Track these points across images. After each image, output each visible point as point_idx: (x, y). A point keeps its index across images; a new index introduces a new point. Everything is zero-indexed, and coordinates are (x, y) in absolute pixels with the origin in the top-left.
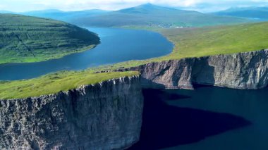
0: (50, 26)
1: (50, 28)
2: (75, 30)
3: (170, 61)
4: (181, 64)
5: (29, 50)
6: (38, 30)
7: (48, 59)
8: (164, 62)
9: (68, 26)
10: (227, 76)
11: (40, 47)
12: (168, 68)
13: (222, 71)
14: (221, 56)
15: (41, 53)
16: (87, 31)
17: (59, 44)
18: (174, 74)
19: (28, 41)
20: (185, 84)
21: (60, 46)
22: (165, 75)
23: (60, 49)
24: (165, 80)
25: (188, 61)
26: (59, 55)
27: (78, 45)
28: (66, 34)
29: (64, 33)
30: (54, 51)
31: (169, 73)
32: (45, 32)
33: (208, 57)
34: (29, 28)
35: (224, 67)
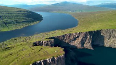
0: (18, 12)
1: (18, 13)
2: (30, 14)
3: (80, 33)
4: (86, 35)
5: (6, 24)
6: (11, 14)
7: (15, 29)
8: (76, 33)
9: (27, 11)
10: (112, 41)
11: (11, 23)
12: (78, 37)
13: (109, 38)
14: (109, 30)
15: (12, 26)
16: (37, 14)
17: (21, 21)
18: (82, 40)
19: (6, 19)
20: (88, 45)
22: (76, 40)
23: (22, 23)
24: (77, 43)
25: (90, 33)
26: (21, 27)
27: (31, 21)
28: (26, 16)
29: (25, 15)
30: (18, 25)
31: (79, 40)
32: (15, 15)
33: (101, 31)
34: (7, 13)
35: (110, 36)
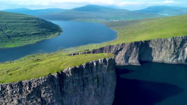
0: (24, 19)
1: (24, 21)
2: (43, 22)
3: (123, 44)
4: (131, 46)
5: (9, 37)
6: (15, 22)
7: (25, 44)
8: (118, 45)
9: (37, 19)
10: (164, 54)
11: (17, 35)
12: (121, 49)
13: (160, 51)
14: (160, 40)
15: (19, 40)
16: (51, 23)
17: (32, 33)
18: (126, 54)
19: (8, 31)
20: (134, 61)
21: (33, 34)
22: (119, 55)
23: (33, 36)
24: (120, 60)
25: (136, 43)
26: (33, 41)
27: (46, 33)
28: (37, 26)
29: (36, 24)
30: (29, 38)
31: (122, 54)
32: (20, 24)
33: (149, 41)
34: (8, 21)
35: (162, 48)
